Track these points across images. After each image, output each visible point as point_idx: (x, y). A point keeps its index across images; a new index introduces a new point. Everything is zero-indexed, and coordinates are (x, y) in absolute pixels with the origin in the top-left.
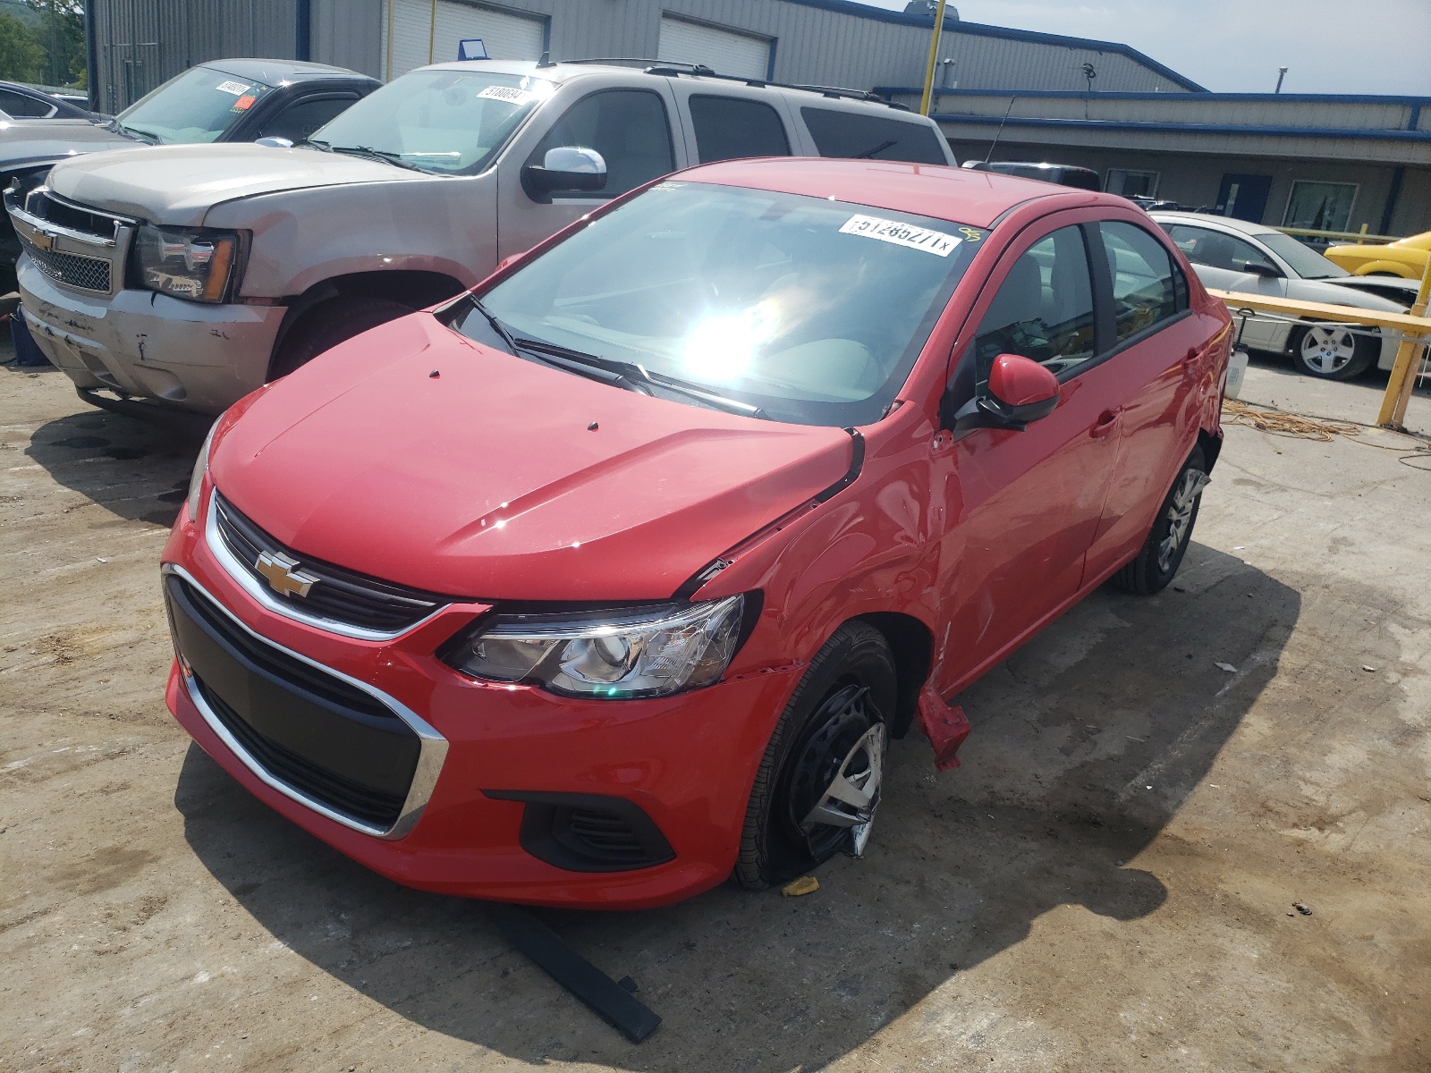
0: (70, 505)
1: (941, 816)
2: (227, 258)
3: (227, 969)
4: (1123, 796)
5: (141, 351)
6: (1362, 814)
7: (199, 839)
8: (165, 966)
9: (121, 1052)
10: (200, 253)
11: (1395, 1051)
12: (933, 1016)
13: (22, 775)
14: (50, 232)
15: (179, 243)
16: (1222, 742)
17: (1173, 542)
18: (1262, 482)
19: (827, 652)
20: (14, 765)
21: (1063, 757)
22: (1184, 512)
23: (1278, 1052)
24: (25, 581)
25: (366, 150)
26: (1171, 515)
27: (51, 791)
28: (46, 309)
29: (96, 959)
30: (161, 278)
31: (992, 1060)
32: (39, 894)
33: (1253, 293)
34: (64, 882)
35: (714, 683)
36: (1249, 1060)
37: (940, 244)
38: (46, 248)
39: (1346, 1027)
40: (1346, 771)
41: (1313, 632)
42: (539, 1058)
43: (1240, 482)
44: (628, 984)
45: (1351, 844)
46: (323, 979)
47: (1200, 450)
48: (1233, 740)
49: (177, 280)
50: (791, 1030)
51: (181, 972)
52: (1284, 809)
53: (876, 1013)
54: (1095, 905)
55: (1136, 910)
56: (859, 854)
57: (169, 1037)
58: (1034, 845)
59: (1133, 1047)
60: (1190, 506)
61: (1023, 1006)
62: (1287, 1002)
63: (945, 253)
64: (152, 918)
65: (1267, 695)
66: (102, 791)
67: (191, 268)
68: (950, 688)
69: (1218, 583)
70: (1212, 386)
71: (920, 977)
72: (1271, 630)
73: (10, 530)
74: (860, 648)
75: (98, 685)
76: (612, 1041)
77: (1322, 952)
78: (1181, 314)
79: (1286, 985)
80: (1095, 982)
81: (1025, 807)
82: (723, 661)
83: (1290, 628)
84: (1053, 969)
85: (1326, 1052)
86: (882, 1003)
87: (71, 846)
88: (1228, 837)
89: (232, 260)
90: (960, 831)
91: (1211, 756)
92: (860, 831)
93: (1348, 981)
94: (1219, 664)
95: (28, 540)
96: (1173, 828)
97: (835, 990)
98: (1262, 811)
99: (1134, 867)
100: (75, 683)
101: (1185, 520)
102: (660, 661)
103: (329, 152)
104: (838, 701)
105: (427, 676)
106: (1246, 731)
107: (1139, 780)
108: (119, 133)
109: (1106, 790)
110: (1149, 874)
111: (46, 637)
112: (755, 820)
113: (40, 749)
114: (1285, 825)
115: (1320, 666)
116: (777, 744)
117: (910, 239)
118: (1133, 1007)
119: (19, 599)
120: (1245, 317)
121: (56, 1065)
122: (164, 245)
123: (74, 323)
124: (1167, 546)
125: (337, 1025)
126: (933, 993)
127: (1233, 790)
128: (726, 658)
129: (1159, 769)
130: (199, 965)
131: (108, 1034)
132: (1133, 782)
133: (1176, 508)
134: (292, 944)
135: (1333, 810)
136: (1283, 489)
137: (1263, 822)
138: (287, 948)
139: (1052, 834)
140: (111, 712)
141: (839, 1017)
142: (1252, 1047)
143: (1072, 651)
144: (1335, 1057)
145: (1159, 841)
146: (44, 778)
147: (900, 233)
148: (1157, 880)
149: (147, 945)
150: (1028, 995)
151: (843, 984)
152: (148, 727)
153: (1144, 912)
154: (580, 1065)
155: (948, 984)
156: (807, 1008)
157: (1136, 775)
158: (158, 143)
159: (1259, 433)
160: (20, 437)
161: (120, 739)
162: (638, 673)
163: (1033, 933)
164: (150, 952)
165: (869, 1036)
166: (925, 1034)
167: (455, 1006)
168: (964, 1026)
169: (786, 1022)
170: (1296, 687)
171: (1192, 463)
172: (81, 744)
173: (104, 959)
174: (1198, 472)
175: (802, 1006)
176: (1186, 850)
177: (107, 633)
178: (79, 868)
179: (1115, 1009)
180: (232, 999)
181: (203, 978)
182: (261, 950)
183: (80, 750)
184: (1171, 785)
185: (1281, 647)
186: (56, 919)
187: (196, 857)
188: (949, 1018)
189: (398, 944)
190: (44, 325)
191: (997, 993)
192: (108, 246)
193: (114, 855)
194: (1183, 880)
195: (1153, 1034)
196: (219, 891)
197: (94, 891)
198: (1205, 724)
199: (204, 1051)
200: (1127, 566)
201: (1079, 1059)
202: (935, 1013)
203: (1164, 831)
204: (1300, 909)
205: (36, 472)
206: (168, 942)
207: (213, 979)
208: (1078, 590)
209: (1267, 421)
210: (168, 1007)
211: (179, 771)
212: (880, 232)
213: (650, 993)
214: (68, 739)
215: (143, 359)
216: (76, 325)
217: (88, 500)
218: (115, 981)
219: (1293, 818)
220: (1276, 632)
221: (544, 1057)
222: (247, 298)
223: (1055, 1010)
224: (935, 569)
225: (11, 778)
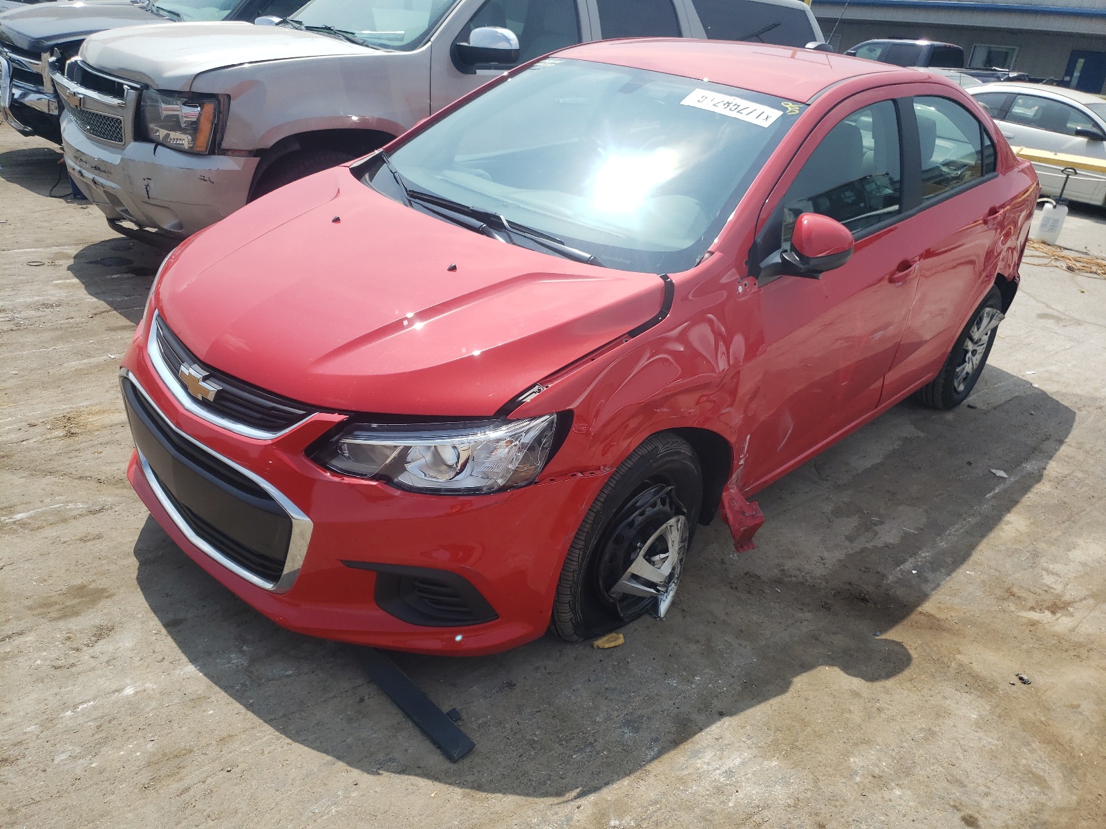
0: (95, 312)
1: (736, 588)
2: (211, 118)
3: (148, 685)
4: (891, 578)
5: (147, 191)
6: (1091, 601)
7: (145, 582)
8: (101, 681)
9: (57, 746)
10: (189, 113)
11: (1079, 804)
12: (696, 754)
13: (23, 524)
14: (79, 94)
15: (173, 104)
16: (983, 536)
17: (968, 367)
18: (1062, 317)
19: (635, 459)
20: (19, 516)
21: (847, 543)
22: (980, 344)
23: (978, 798)
24: (51, 371)
25: (329, 29)
26: (967, 346)
27: (43, 538)
28: (79, 156)
29: (53, 672)
30: (162, 133)
31: (737, 792)
32: (19, 619)
33: (1081, 155)
34: (40, 610)
35: (530, 484)
36: (952, 803)
37: (764, 116)
38: (77, 106)
39: (1040, 781)
40: (1084, 564)
41: (1080, 446)
42: (375, 770)
43: (1043, 316)
44: (454, 715)
45: (1077, 626)
46: (220, 696)
47: (998, 292)
48: (992, 535)
49: (173, 135)
50: (578, 759)
51: (114, 687)
52: (1024, 594)
53: (650, 748)
54: (847, 669)
55: (883, 674)
56: (662, 616)
57: (96, 736)
58: (808, 615)
59: (856, 787)
60: (985, 338)
61: (773, 748)
62: (993, 755)
63: (766, 124)
64: (100, 642)
65: (1030, 498)
66: (81, 540)
67: (183, 125)
68: (752, 486)
69: (1005, 403)
70: (1014, 238)
71: (691, 721)
72: (1044, 443)
73: (46, 330)
74: (667, 455)
75: (93, 456)
76: (435, 759)
77: (1032, 716)
78: (987, 176)
79: (995, 742)
80: (835, 731)
81: (807, 584)
82: (538, 467)
83: (1061, 442)
84: (803, 720)
85: (1019, 801)
86: (656, 740)
87: (50, 582)
88: (974, 616)
89: (214, 118)
90: (750, 602)
91: (972, 547)
92: (664, 598)
93: (1049, 743)
94: (993, 471)
95: (60, 338)
96: (927, 607)
97: (620, 727)
98: (1006, 595)
99: (888, 638)
100: (77, 453)
101: (981, 350)
102: (487, 465)
103: (301, 30)
104: (646, 497)
105: (297, 470)
106: (1006, 528)
107: (907, 566)
108: (152, 12)
109: (878, 572)
110: (900, 644)
111: (60, 416)
112: (569, 589)
113: (40, 505)
114: (1024, 608)
115: (1080, 475)
116: (588, 532)
117: (738, 112)
118: (863, 754)
119: (44, 385)
120: (1068, 175)
121: (7, 753)
122: (163, 106)
123: (98, 168)
124: (962, 371)
125: (225, 735)
126: (699, 734)
127: (984, 577)
128: (540, 464)
129: (925, 557)
130: (128, 681)
131: (51, 731)
132: (902, 567)
133: (972, 340)
134: (203, 668)
135: (1067, 598)
136: (1079, 323)
137: (1006, 604)
138: (198, 672)
139: (826, 607)
140: (99, 477)
141: (620, 749)
142: (957, 792)
143: (871, 454)
144: (1027, 806)
145: (914, 616)
146: (39, 528)
147: (731, 106)
148: (905, 649)
149: (93, 663)
150: (778, 740)
151: (627, 723)
152: (125, 490)
153: (888, 676)
154: (407, 777)
155: (714, 727)
156: (595, 741)
157: (905, 561)
158: (180, 20)
159: (1068, 274)
160: (66, 256)
161: (102, 499)
162: (468, 474)
163: (792, 689)
164: (93, 669)
165: (641, 766)
166: (686, 767)
167: (318, 724)
168: (720, 763)
169: (575, 752)
170: (1056, 492)
171: (989, 303)
172: (71, 502)
173: (58, 672)
174: (995, 311)
175: (591, 739)
176: (935, 626)
177: (106, 415)
178: (52, 599)
179: (847, 754)
180: (148, 709)
181: (129, 691)
182: (177, 672)
183: (71, 506)
184: (934, 570)
185: (1051, 457)
186: (28, 639)
187: (142, 596)
188: (708, 755)
189: (283, 672)
190: (78, 168)
191: (752, 737)
192: (120, 106)
193: (80, 591)
194: (928, 650)
195: (874, 777)
196: (155, 623)
197: (60, 618)
198: (972, 520)
199: (120, 748)
200: (927, 386)
201: (809, 794)
202: (698, 751)
203: (920, 609)
204: (1021, 679)
205: (74, 285)
206: (108, 662)
207: (136, 693)
208: (876, 407)
209: (1077, 264)
210: (99, 713)
211: (142, 527)
212: (714, 105)
213: (472, 722)
214: (63, 498)
215: (149, 198)
216: (99, 169)
217: (109, 308)
218: (63, 690)
219: (1031, 603)
220: (1047, 445)
221: (379, 769)
222: (228, 150)
223: (798, 753)
224: (734, 393)
225: (15, 527)
